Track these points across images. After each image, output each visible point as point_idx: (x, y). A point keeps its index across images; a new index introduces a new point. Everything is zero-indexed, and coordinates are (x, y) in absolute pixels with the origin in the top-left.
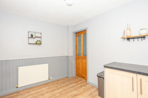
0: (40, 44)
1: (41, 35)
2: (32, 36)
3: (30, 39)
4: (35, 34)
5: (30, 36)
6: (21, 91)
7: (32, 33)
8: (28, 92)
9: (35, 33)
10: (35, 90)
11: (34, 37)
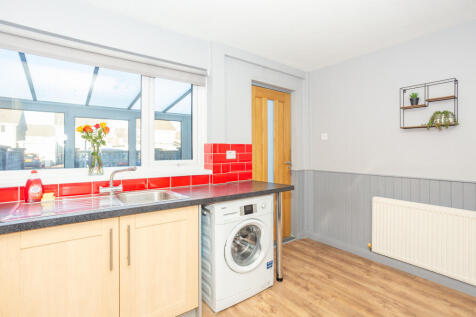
0: (455, 124)
1: (456, 89)
2: (414, 101)
3: (407, 112)
4: (427, 93)
5: (408, 103)
6: (376, 265)
7: (415, 91)
8: (385, 278)
9: (426, 86)
10: (407, 285)
11: (421, 102)
